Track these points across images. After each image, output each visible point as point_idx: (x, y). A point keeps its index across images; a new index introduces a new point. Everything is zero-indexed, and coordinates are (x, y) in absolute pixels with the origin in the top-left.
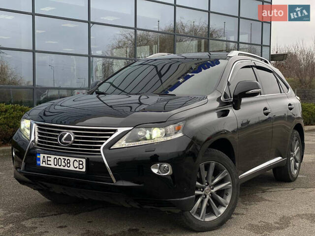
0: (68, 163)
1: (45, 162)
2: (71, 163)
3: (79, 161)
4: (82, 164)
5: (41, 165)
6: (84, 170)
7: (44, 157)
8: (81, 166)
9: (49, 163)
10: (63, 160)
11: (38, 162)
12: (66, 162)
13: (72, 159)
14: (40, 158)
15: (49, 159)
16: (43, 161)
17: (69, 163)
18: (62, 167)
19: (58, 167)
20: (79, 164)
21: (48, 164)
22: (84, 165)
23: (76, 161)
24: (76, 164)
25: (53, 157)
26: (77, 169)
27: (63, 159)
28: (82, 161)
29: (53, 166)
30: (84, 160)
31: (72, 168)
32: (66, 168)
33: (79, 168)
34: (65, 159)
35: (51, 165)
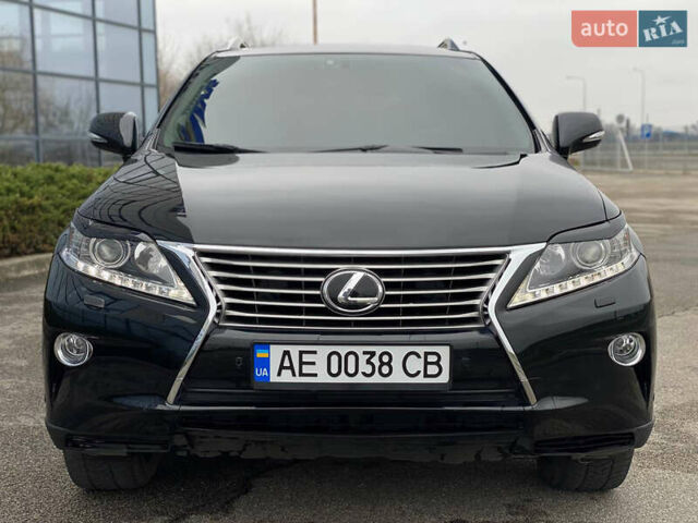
0: (382, 364)
1: (291, 367)
2: (397, 364)
3: (427, 354)
4: (437, 363)
5: (274, 378)
6: (444, 378)
7: (287, 353)
8: (433, 370)
9: (306, 369)
10: (363, 359)
11: (260, 373)
12: (375, 361)
13: (399, 352)
15: (306, 358)
16: (282, 367)
17: (389, 364)
18: (360, 379)
19: (343, 379)
20: (426, 363)
21: (301, 374)
22: (445, 363)
23: (412, 357)
24: (415, 365)
25: (323, 350)
26: (420, 379)
27: (365, 353)
28: (435, 354)
29: (323, 379)
30: (444, 351)
31: (398, 377)
32: (377, 379)
33: (426, 375)
34: (373, 354)
35: (316, 375)
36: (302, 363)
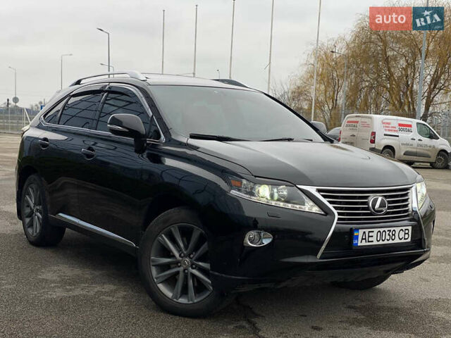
0: (393, 235)
1: (365, 239)
2: (397, 235)
3: (405, 230)
4: (408, 234)
5: (359, 244)
6: (409, 240)
7: (364, 232)
8: (406, 236)
9: (370, 239)
10: (387, 233)
11: (355, 242)
12: (391, 234)
13: (398, 229)
14: (358, 236)
15: (371, 234)
16: (362, 239)
18: (386, 242)
19: (381, 242)
20: (405, 234)
21: (369, 242)
22: (410, 233)
24: (402, 235)
25: (376, 230)
26: (403, 241)
27: (388, 231)
28: (407, 229)
29: (375, 243)
30: (410, 228)
31: (397, 241)
32: (391, 242)
33: (405, 239)
34: (390, 231)
35: (372, 241)
36: (369, 236)
